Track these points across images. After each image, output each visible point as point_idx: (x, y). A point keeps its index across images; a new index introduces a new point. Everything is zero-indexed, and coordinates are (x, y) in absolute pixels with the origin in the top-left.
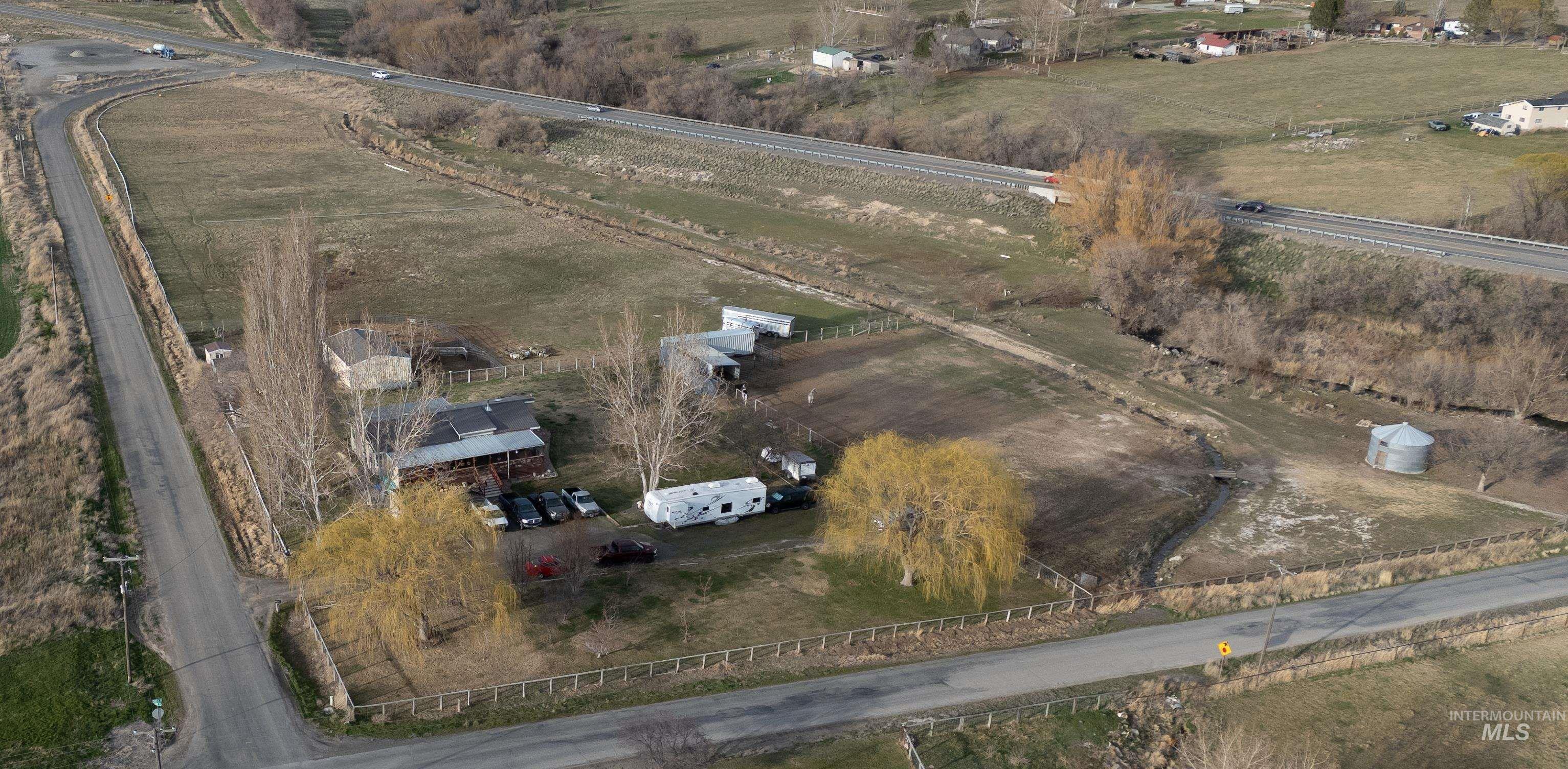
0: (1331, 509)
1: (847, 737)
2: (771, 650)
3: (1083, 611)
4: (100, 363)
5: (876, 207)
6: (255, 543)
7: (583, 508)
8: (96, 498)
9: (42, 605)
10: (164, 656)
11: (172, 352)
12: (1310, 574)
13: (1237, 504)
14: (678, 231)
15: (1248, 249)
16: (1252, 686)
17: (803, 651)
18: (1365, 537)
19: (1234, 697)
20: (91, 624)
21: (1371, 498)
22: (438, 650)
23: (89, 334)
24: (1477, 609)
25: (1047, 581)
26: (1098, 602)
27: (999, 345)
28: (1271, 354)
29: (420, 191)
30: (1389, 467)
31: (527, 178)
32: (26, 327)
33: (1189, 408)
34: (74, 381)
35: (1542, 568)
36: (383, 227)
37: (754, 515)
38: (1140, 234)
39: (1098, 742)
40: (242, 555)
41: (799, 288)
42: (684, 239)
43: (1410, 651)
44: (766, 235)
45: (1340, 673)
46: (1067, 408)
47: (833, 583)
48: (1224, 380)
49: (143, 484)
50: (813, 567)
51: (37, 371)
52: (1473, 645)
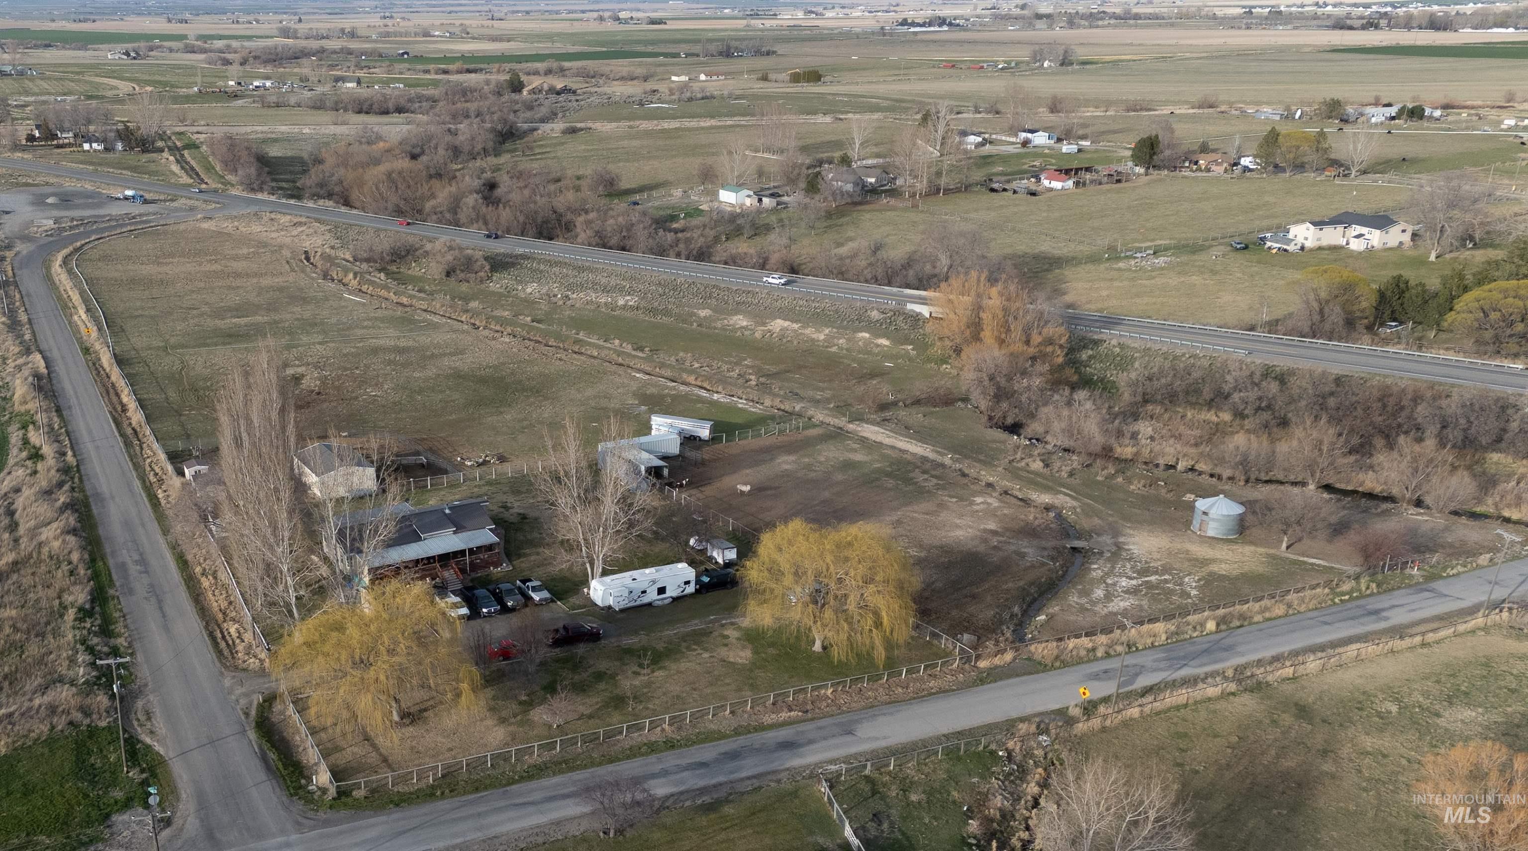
0: (1166, 570)
1: (773, 784)
2: (703, 714)
3: (967, 666)
4: (86, 483)
5: (778, 324)
6: (238, 641)
7: (536, 597)
8: (87, 606)
9: (40, 706)
10: (157, 747)
11: (153, 470)
12: (1151, 626)
13: (1090, 569)
14: (610, 349)
15: (1090, 352)
16: (1108, 723)
17: (732, 712)
18: (1194, 592)
19: (1093, 733)
20: (87, 721)
21: (1197, 560)
22: (411, 729)
23: (75, 455)
24: (1286, 649)
25: (935, 642)
26: (978, 657)
27: (887, 441)
28: (1113, 441)
29: (376, 318)
30: (1211, 533)
31: (474, 304)
32: (14, 451)
33: (1047, 489)
34: (62, 500)
35: (1333, 613)
36: (345, 352)
37: (686, 596)
38: (1001, 342)
39: (983, 777)
40: (226, 652)
41: (716, 397)
42: (614, 356)
43: (1232, 687)
44: (686, 351)
45: (1178, 708)
46: (946, 493)
47: (756, 652)
48: (1075, 465)
49: (131, 592)
50: (738, 639)
51: (26, 492)
52: (1283, 680)
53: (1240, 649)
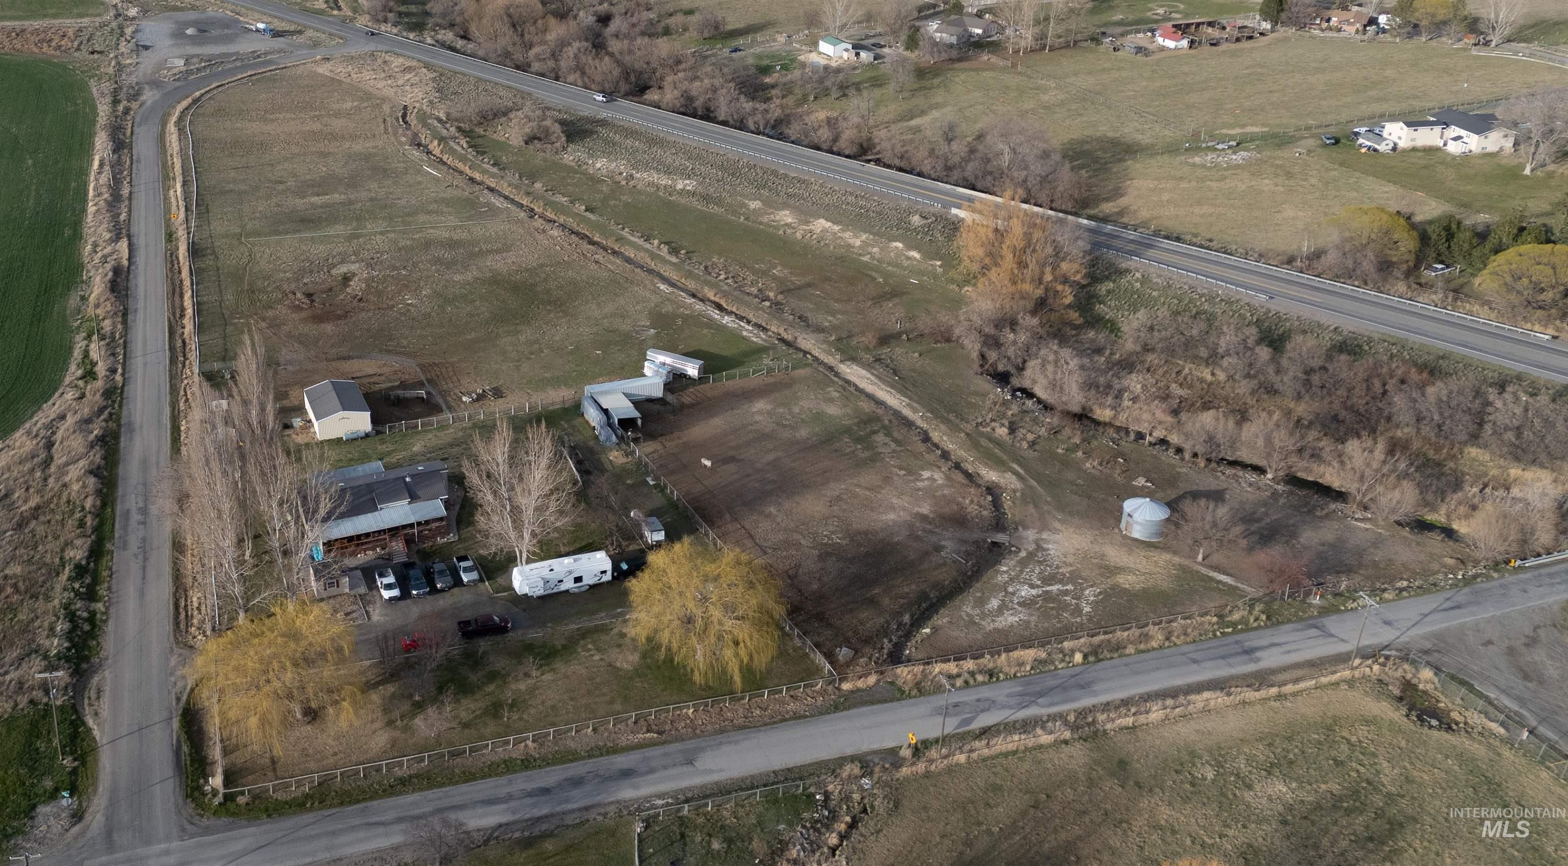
0: (1073, 578)
1: (600, 818)
2: (568, 730)
3: (830, 688)
4: (125, 408)
5: (820, 225)
6: (196, 613)
7: (465, 578)
8: (84, 563)
9: (10, 682)
10: (96, 733)
11: (186, 394)
13: (998, 572)
16: (933, 767)
17: (594, 730)
18: (1087, 609)
19: (916, 777)
20: (45, 700)
21: (1108, 567)
22: (309, 728)
23: (123, 375)
24: (1140, 691)
25: (812, 655)
26: (842, 680)
28: (1096, 399)
29: (443, 200)
30: (1135, 533)
32: (73, 367)
33: (999, 463)
34: (95, 432)
35: (1209, 648)
36: (400, 245)
37: (603, 583)
39: (790, 824)
40: (182, 626)
41: (726, 319)
43: (1068, 734)
44: (720, 254)
45: (1006, 755)
46: (898, 462)
48: (1044, 430)
49: (125, 547)
51: (70, 420)
52: (1121, 729)
53: (1096, 688)
